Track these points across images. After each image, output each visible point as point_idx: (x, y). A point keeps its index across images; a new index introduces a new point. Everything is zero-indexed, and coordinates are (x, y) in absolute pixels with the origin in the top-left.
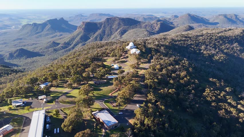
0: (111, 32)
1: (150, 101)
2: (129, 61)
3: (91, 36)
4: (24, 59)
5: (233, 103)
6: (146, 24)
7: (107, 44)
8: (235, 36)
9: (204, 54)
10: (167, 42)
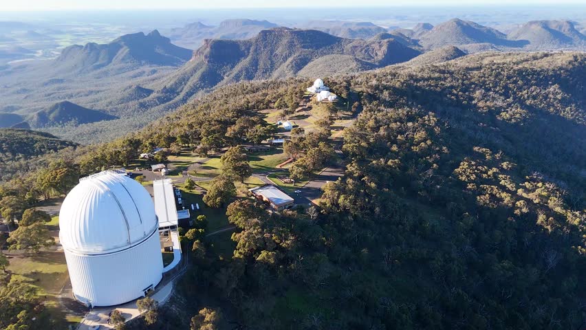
0: (272, 64)
1: (350, 175)
2: (314, 115)
3: (224, 74)
4: (73, 126)
5: (509, 186)
6: (354, 44)
7: (265, 86)
8: (553, 70)
9: (479, 108)
10: (398, 81)
